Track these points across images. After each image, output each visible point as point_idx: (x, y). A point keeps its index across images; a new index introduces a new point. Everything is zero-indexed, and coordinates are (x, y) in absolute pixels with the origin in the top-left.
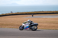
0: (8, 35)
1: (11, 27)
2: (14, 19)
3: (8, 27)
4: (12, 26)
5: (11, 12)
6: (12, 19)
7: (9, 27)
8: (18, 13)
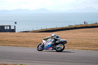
0: (80, 62)
1: (85, 48)
2: (89, 34)
3: (80, 48)
4: (87, 46)
5: (85, 23)
6: (86, 35)
7: (82, 48)
8: (96, 25)
